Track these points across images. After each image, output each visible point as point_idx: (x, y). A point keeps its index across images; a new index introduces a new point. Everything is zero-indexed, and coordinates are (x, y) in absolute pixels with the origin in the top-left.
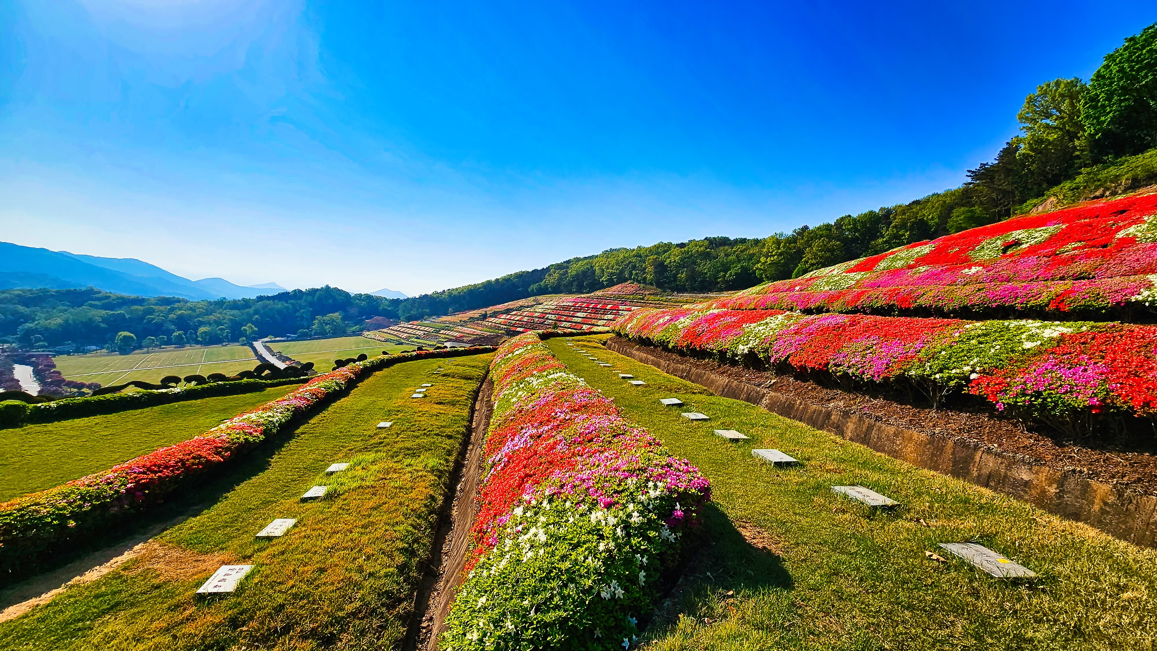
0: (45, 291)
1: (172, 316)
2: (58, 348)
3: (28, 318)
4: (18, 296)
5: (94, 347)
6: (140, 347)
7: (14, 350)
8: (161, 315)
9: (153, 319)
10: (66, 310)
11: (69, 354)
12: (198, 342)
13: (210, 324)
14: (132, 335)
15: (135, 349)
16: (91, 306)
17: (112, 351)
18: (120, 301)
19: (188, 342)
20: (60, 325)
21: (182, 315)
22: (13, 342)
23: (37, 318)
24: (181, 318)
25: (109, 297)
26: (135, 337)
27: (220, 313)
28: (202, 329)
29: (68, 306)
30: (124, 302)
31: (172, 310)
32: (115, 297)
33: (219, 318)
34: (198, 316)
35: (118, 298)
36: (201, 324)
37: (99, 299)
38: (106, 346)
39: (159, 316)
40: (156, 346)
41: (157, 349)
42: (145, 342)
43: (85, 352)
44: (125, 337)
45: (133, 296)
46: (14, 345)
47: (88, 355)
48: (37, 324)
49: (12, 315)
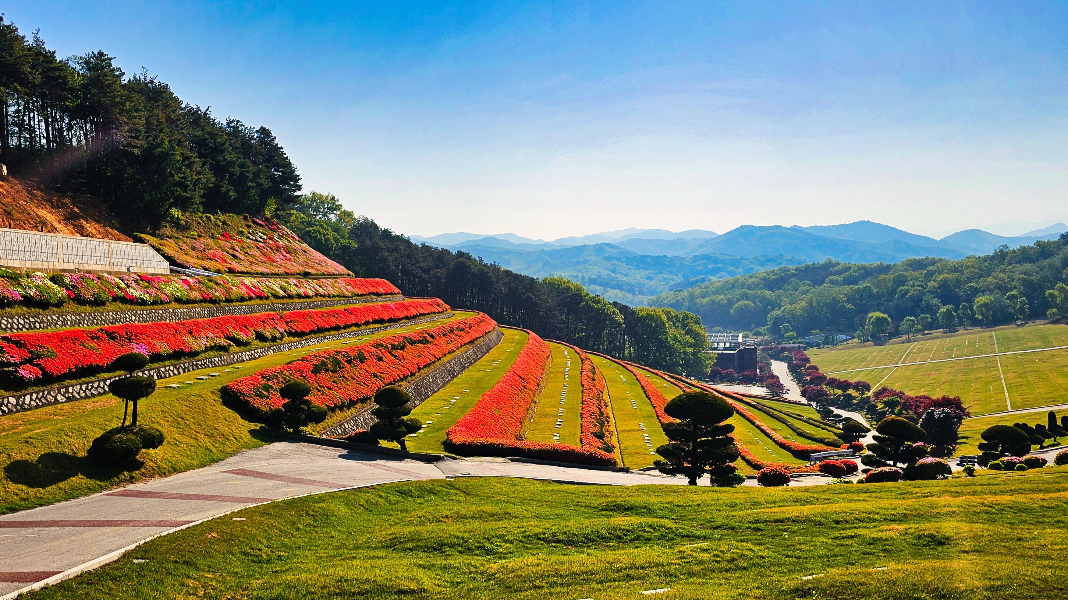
0: (785, 270)
1: (932, 284)
2: (807, 339)
3: (775, 305)
4: (764, 279)
5: (843, 337)
6: (896, 333)
7: (767, 343)
8: (917, 283)
9: (907, 291)
10: (808, 291)
11: (818, 346)
12: (975, 323)
13: (991, 292)
14: (886, 316)
15: (891, 336)
16: (832, 282)
17: (864, 341)
18: (863, 271)
19: (961, 323)
20: (805, 310)
21: (945, 281)
22: (765, 335)
23: (782, 304)
24: (944, 285)
25: (850, 268)
26: (889, 319)
27: (1003, 271)
28: (981, 299)
29: (809, 285)
30: (867, 272)
31: (930, 275)
32: (856, 268)
33: (1003, 280)
34: (969, 280)
35: (860, 268)
36: (976, 292)
37: (839, 273)
38: (856, 334)
39: (913, 286)
40: (918, 331)
41: (920, 336)
42: (904, 325)
43: (834, 343)
44: (878, 319)
45: (876, 263)
46: (766, 337)
47: (839, 347)
48: (783, 311)
49: (760, 302)
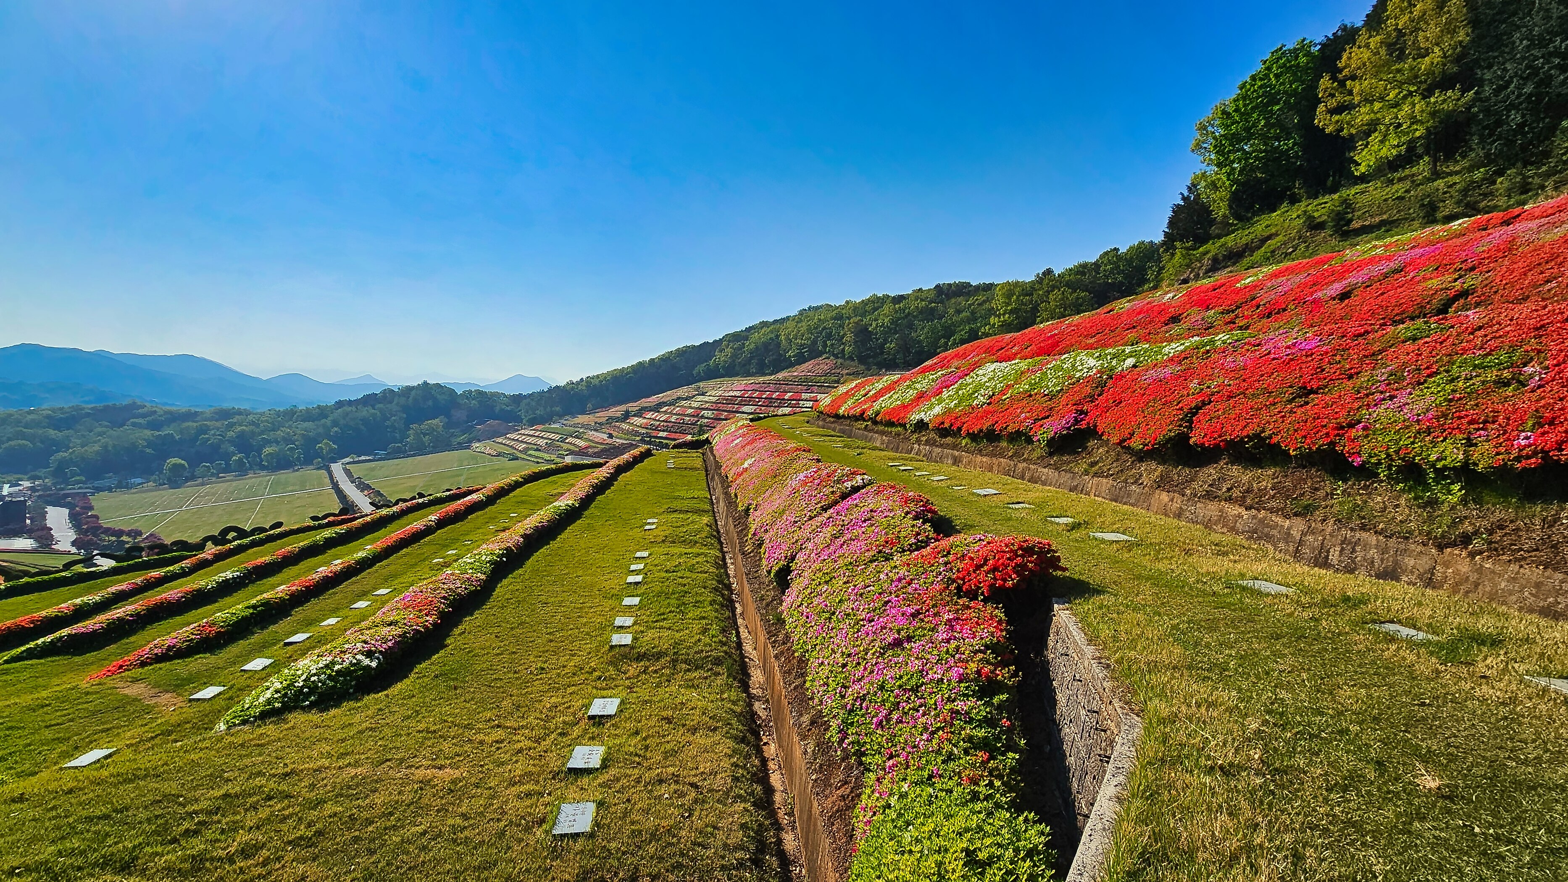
0: (78, 408)
1: (231, 434)
2: (97, 484)
3: (62, 445)
4: (48, 417)
5: (139, 480)
6: (193, 478)
7: (46, 488)
8: (218, 433)
9: (208, 439)
10: (104, 433)
11: (110, 490)
12: (263, 468)
13: (277, 443)
14: (183, 462)
15: (187, 480)
16: (134, 425)
17: (160, 485)
18: (169, 416)
19: (251, 468)
20: (97, 453)
21: (243, 432)
22: (46, 478)
23: (71, 445)
24: (241, 435)
25: (155, 412)
26: (186, 465)
27: (290, 427)
28: (268, 450)
29: (106, 426)
30: (174, 418)
31: (231, 426)
32: (162, 413)
33: (288, 433)
34: (262, 433)
35: (166, 413)
36: (268, 442)
37: (144, 416)
38: (153, 478)
39: (214, 435)
40: (213, 475)
41: (214, 479)
42: (198, 471)
43: (128, 487)
44: (175, 465)
45: (184, 409)
46: (47, 480)
47: (133, 491)
48: (71, 453)
49: (42, 442)
